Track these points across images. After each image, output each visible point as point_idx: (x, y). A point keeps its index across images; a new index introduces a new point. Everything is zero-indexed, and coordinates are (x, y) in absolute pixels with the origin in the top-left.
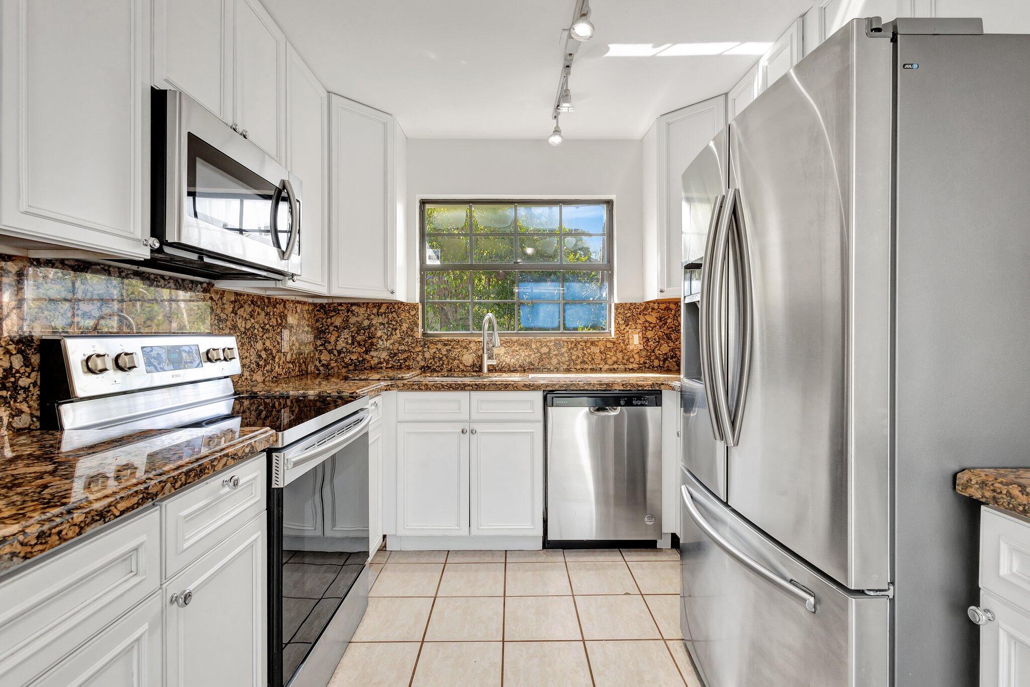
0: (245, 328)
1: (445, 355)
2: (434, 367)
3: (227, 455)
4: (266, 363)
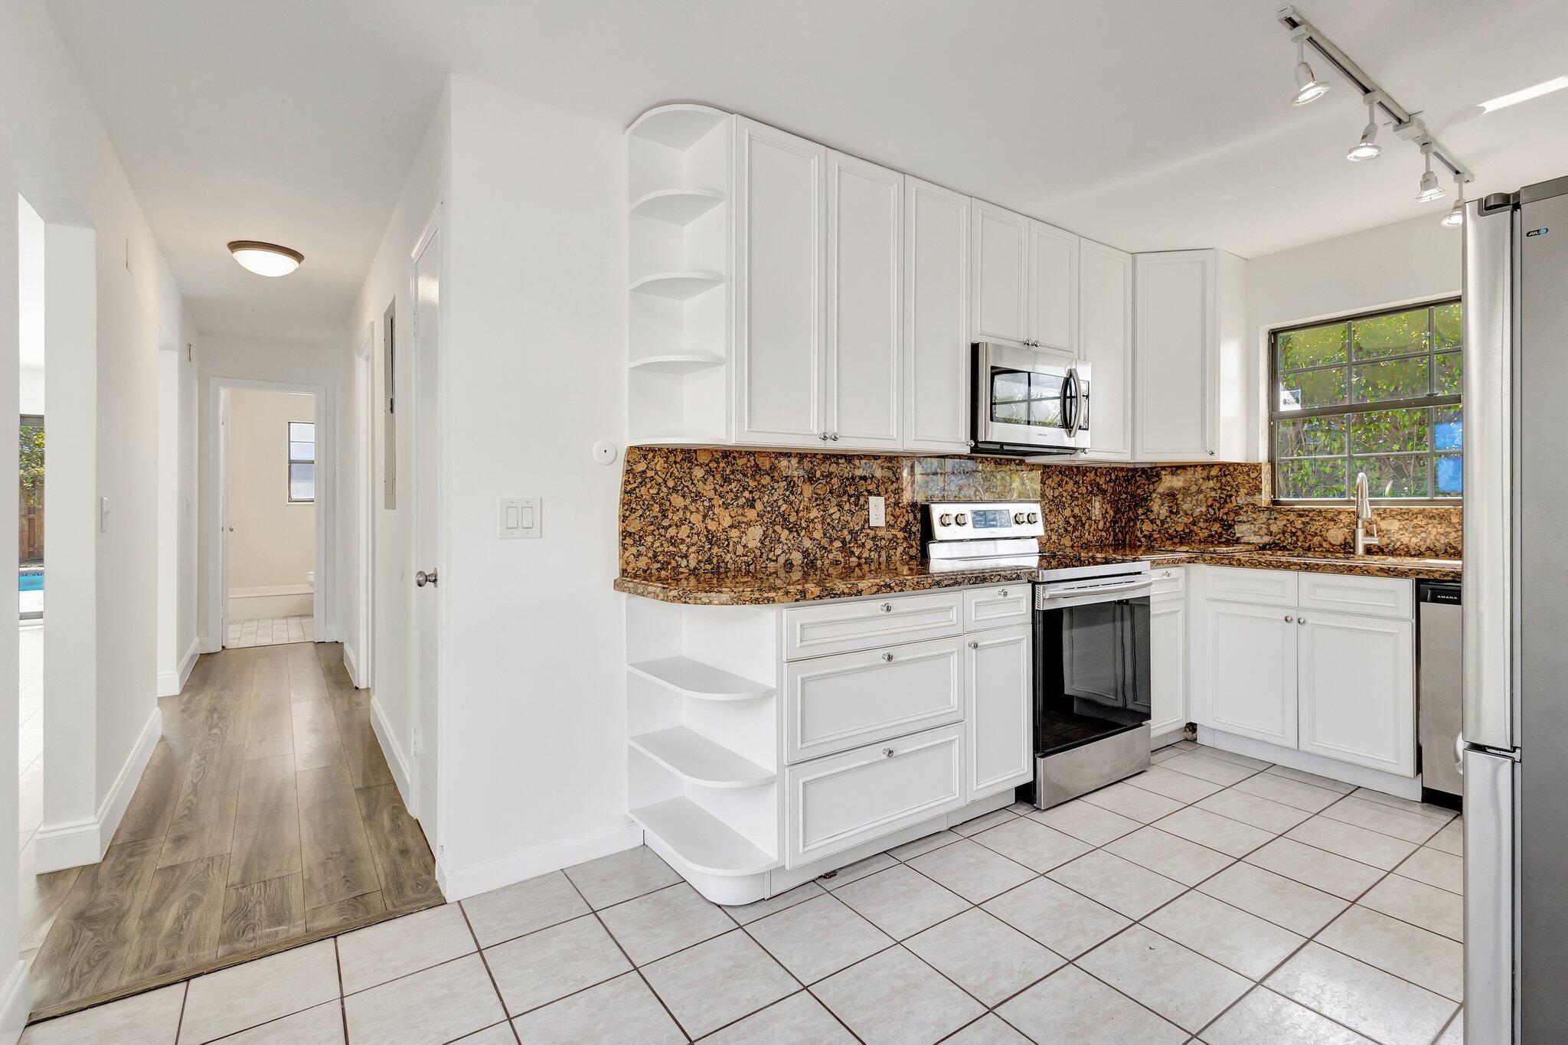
0: (1053, 496)
1: (1300, 529)
2: (1285, 544)
3: (1000, 575)
4: (1075, 529)
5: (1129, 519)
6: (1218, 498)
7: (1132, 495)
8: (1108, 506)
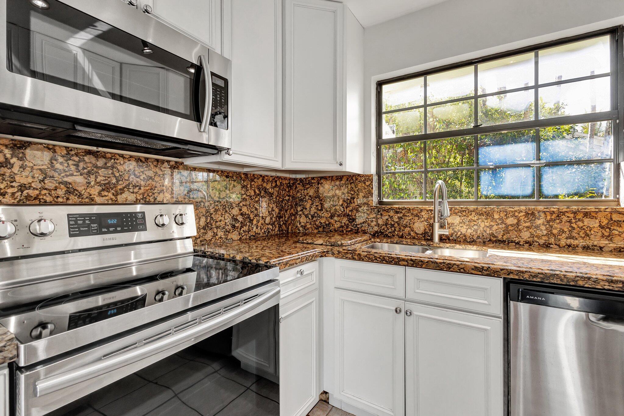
1: (397, 222)
2: (387, 233)
4: (243, 225)
5: (292, 215)
6: (346, 200)
7: (293, 197)
8: (274, 206)
